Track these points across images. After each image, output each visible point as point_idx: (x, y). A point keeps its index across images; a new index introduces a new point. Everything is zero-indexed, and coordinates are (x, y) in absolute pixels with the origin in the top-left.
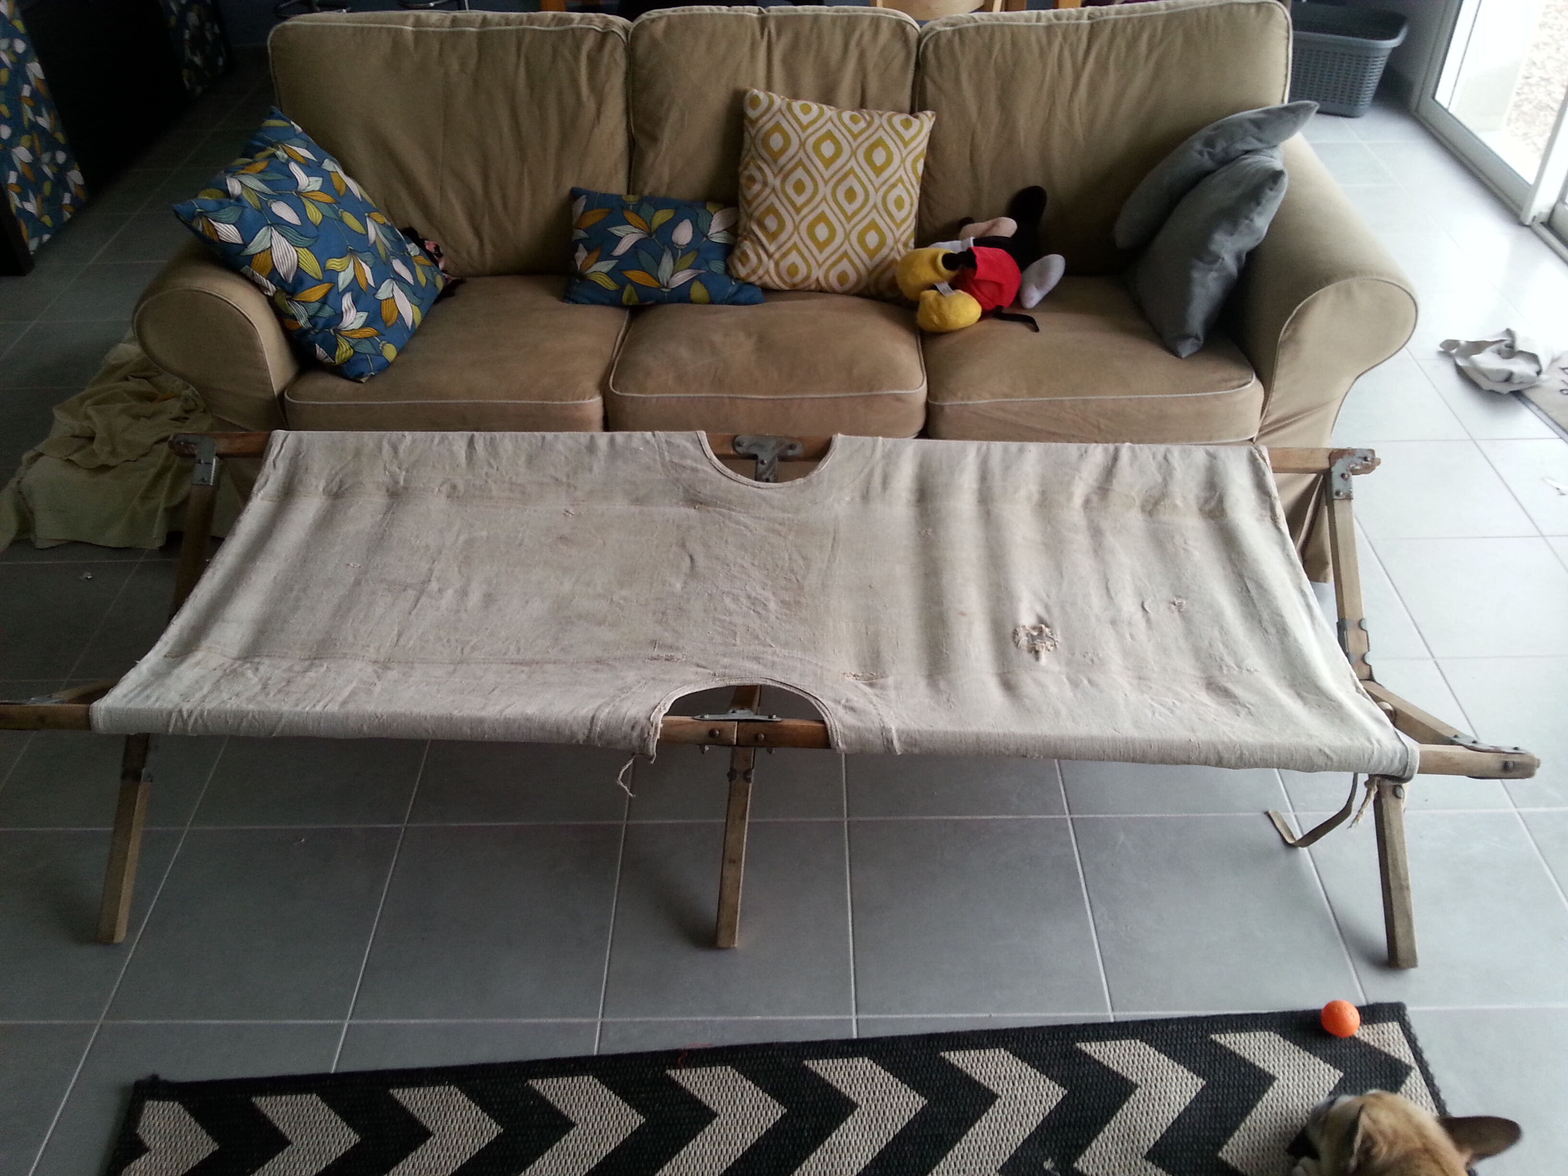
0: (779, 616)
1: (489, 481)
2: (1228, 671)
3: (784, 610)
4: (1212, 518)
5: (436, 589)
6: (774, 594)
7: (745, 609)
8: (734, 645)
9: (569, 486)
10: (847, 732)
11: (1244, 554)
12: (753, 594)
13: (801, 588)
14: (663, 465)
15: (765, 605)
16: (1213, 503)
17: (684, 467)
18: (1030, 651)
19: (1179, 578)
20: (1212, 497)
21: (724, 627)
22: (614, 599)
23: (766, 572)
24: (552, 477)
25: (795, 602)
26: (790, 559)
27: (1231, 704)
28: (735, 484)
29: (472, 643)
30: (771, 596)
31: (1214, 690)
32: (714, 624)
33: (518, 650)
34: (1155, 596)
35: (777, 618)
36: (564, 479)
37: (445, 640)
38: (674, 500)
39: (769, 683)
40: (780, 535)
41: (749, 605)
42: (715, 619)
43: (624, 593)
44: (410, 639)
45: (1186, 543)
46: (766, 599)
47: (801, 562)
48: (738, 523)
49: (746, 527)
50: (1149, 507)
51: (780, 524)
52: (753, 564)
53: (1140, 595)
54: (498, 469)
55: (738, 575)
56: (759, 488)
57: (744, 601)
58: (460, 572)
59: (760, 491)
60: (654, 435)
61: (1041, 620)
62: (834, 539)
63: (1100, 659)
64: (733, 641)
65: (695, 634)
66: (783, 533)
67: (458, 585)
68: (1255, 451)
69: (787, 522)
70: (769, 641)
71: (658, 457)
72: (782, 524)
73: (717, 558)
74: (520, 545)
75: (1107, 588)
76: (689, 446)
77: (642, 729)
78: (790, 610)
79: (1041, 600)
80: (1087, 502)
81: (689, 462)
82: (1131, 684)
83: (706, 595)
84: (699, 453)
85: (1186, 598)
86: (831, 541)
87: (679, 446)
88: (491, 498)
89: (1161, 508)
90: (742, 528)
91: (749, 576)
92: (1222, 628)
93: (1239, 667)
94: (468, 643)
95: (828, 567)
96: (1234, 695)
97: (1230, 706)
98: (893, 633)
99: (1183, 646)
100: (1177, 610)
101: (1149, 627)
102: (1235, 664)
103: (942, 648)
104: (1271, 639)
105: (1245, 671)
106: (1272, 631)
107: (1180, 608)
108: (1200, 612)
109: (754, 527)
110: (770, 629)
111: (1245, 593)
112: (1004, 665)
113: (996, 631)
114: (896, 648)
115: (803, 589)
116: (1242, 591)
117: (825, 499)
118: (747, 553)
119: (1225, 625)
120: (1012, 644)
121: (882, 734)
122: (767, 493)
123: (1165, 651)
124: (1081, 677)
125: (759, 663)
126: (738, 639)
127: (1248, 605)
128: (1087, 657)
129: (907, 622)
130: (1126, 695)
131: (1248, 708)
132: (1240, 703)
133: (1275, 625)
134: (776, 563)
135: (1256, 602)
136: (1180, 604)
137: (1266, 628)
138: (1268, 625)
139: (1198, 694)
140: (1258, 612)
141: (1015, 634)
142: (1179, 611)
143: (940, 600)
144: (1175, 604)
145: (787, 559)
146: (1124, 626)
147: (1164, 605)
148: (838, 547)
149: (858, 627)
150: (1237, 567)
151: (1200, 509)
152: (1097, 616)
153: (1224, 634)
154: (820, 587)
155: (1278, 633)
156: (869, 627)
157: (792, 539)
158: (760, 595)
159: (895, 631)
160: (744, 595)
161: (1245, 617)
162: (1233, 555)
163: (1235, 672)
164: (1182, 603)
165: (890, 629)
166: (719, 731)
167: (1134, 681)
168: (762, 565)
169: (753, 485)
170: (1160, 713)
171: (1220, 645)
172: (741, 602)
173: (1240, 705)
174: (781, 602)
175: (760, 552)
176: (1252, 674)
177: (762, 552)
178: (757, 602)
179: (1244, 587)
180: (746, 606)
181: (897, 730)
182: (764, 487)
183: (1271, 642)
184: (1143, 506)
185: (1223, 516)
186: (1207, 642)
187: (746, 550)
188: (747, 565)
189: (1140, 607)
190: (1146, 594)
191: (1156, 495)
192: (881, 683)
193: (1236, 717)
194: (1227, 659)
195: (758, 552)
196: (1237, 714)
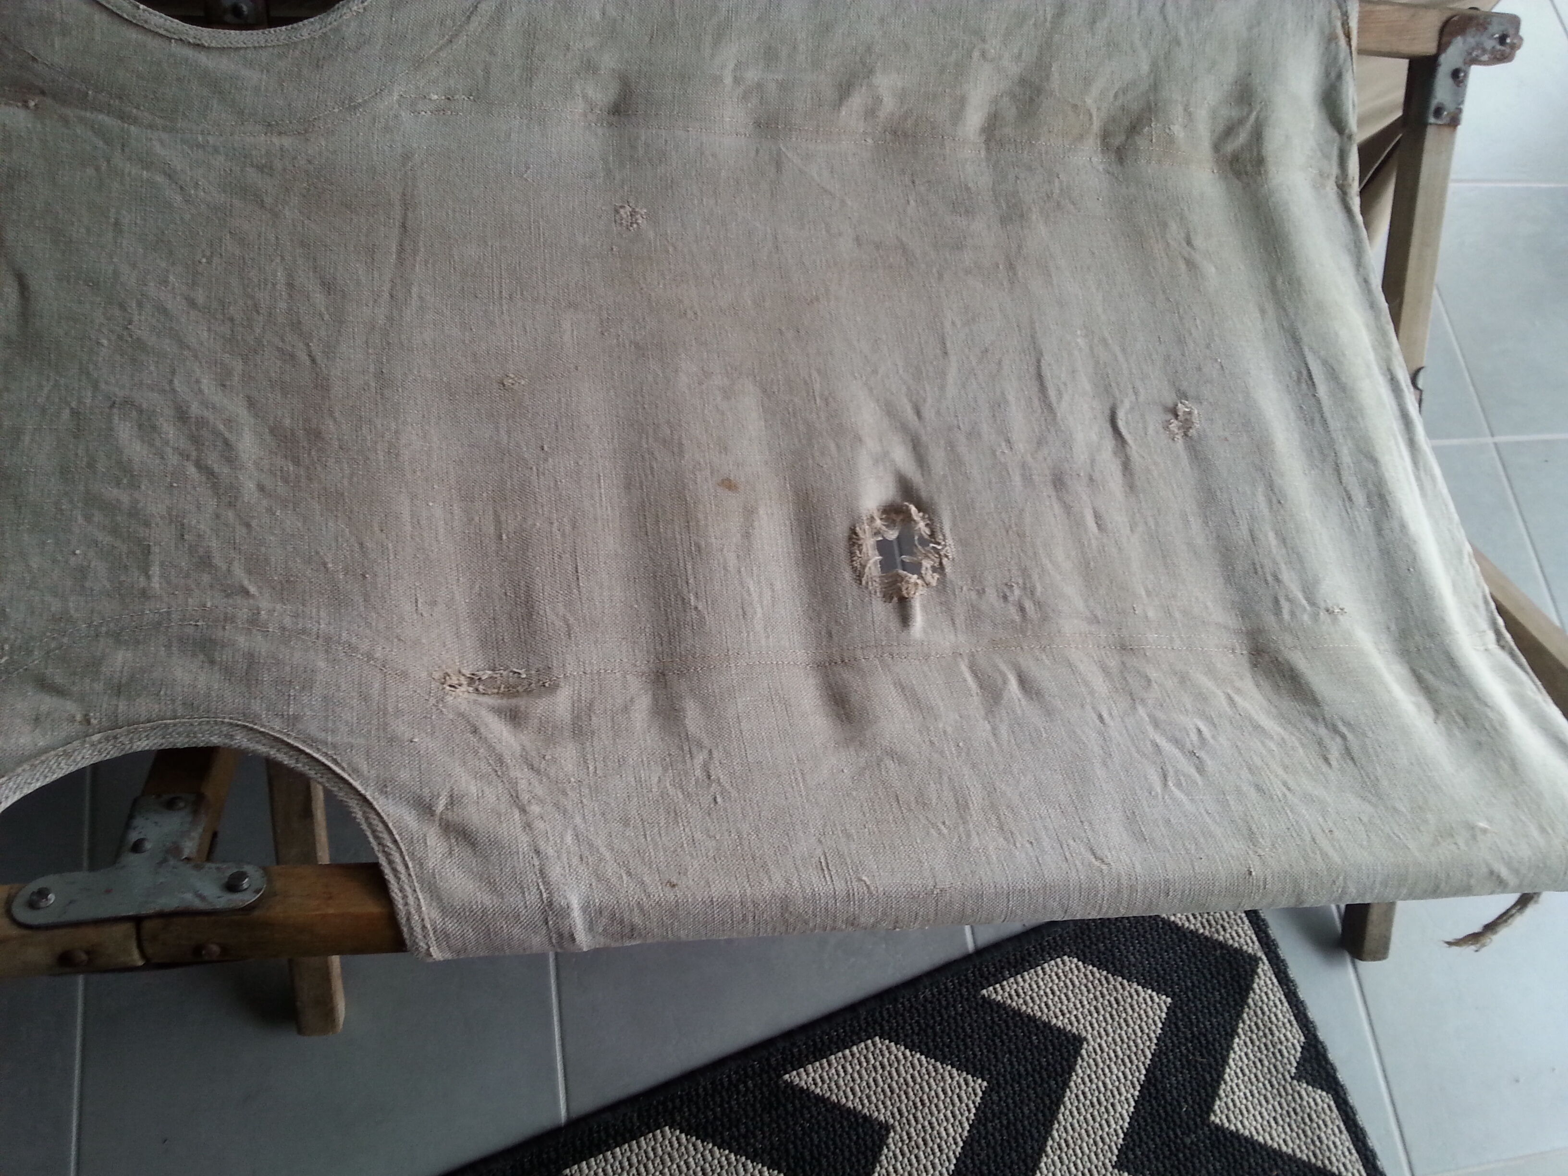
0: (268, 483)
2: (1292, 614)
3: (279, 461)
4: (1238, 174)
6: (251, 403)
7: (173, 459)
8: (144, 594)
10: (451, 926)
11: (1299, 283)
12: (195, 409)
13: (322, 385)
15: (227, 443)
16: (1242, 137)
18: (887, 598)
19: (1181, 342)
20: (1240, 121)
21: (115, 531)
23: (225, 329)
25: (308, 432)
26: (290, 285)
27: (1308, 722)
28: (133, 35)
30: (243, 413)
31: (1268, 674)
32: (88, 518)
34: (1136, 393)
35: (261, 488)
39: (241, 740)
40: (262, 205)
41: (183, 443)
42: (92, 500)
45: (1189, 243)
46: (229, 422)
47: (319, 298)
48: (146, 161)
49: (171, 175)
50: (1119, 140)
51: (260, 168)
52: (192, 303)
53: (1107, 389)
55: (153, 341)
56: (198, 46)
57: (170, 430)
59: (202, 58)
61: (906, 489)
62: (404, 226)
63: (1038, 604)
64: (142, 582)
65: (35, 562)
66: (269, 201)
69: (278, 165)
70: (239, 573)
72: (266, 169)
73: (94, 284)
75: (1039, 376)
78: (297, 462)
79: (904, 428)
80: (994, 118)
82: (1105, 670)
83: (66, 414)
85: (1199, 400)
86: (395, 232)
89: (1141, 142)
90: (159, 179)
91: (182, 344)
92: (1271, 486)
93: (1313, 604)
95: (390, 318)
96: (1312, 692)
97: (1307, 728)
98: (563, 535)
99: (1200, 541)
100: (1181, 432)
101: (1131, 487)
102: (1304, 592)
103: (685, 591)
104: (1359, 519)
105: (1322, 614)
106: (1360, 498)
107: (1187, 426)
108: (1226, 439)
109: (192, 177)
110: (241, 531)
111: (1304, 386)
112: (830, 635)
113: (809, 528)
114: (574, 585)
115: (327, 388)
116: (1299, 379)
117: (378, 94)
118: (173, 264)
119: (1275, 477)
120: (848, 575)
121: (546, 922)
122: (223, 65)
123: (1164, 557)
124: (1003, 667)
125: (212, 662)
126: (155, 570)
127: (1312, 420)
128: (1011, 599)
129: (597, 498)
130: (1100, 717)
131: (1344, 737)
132: (1324, 719)
133: (1364, 484)
134: (252, 297)
135: (1328, 415)
136: (1188, 417)
137: (1349, 488)
138: (1351, 480)
139: (1238, 691)
140: (1332, 443)
141: (854, 544)
142: (1186, 435)
143: (676, 437)
144: (1176, 416)
145: (281, 287)
146: (1079, 488)
147: (1155, 419)
148: (415, 252)
149: (477, 519)
150: (1287, 315)
151: (1216, 147)
152: (1024, 466)
153: (1275, 506)
154: (373, 384)
155: (1370, 504)
156: (503, 518)
157: (293, 220)
158: (214, 408)
159: (568, 528)
160: (169, 412)
161: (1309, 454)
162: (1280, 281)
163: (1306, 617)
164: (1190, 413)
165: (556, 524)
166: (88, 953)
167: (1113, 663)
168: (215, 305)
169: (184, 37)
170: (1177, 772)
171: (1271, 535)
172: (160, 434)
173: (1326, 726)
174: (272, 431)
175: (209, 262)
176: (1335, 620)
177: (216, 260)
178: (204, 432)
179: (1305, 372)
180: (175, 449)
181: (585, 909)
182: (213, 45)
183: (1358, 527)
184: (1105, 136)
185: (1260, 174)
186: (1244, 529)
187: (171, 253)
188: (175, 305)
189: (1108, 425)
190: (1118, 384)
191: (1135, 107)
192: (539, 707)
193: (1324, 768)
194: (1288, 576)
195: (204, 260)
196: (1326, 760)
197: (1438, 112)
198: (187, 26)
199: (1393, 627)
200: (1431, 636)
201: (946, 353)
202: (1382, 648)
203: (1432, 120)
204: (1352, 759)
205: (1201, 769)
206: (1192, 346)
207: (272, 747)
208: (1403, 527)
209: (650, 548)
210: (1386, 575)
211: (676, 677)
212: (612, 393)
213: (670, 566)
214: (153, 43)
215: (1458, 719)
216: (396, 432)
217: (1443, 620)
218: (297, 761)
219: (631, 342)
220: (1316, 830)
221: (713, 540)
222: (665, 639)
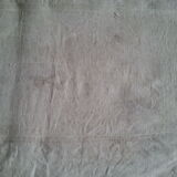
29: (87, 124)
67: (70, 77)
74: (96, 43)
94: (84, 125)
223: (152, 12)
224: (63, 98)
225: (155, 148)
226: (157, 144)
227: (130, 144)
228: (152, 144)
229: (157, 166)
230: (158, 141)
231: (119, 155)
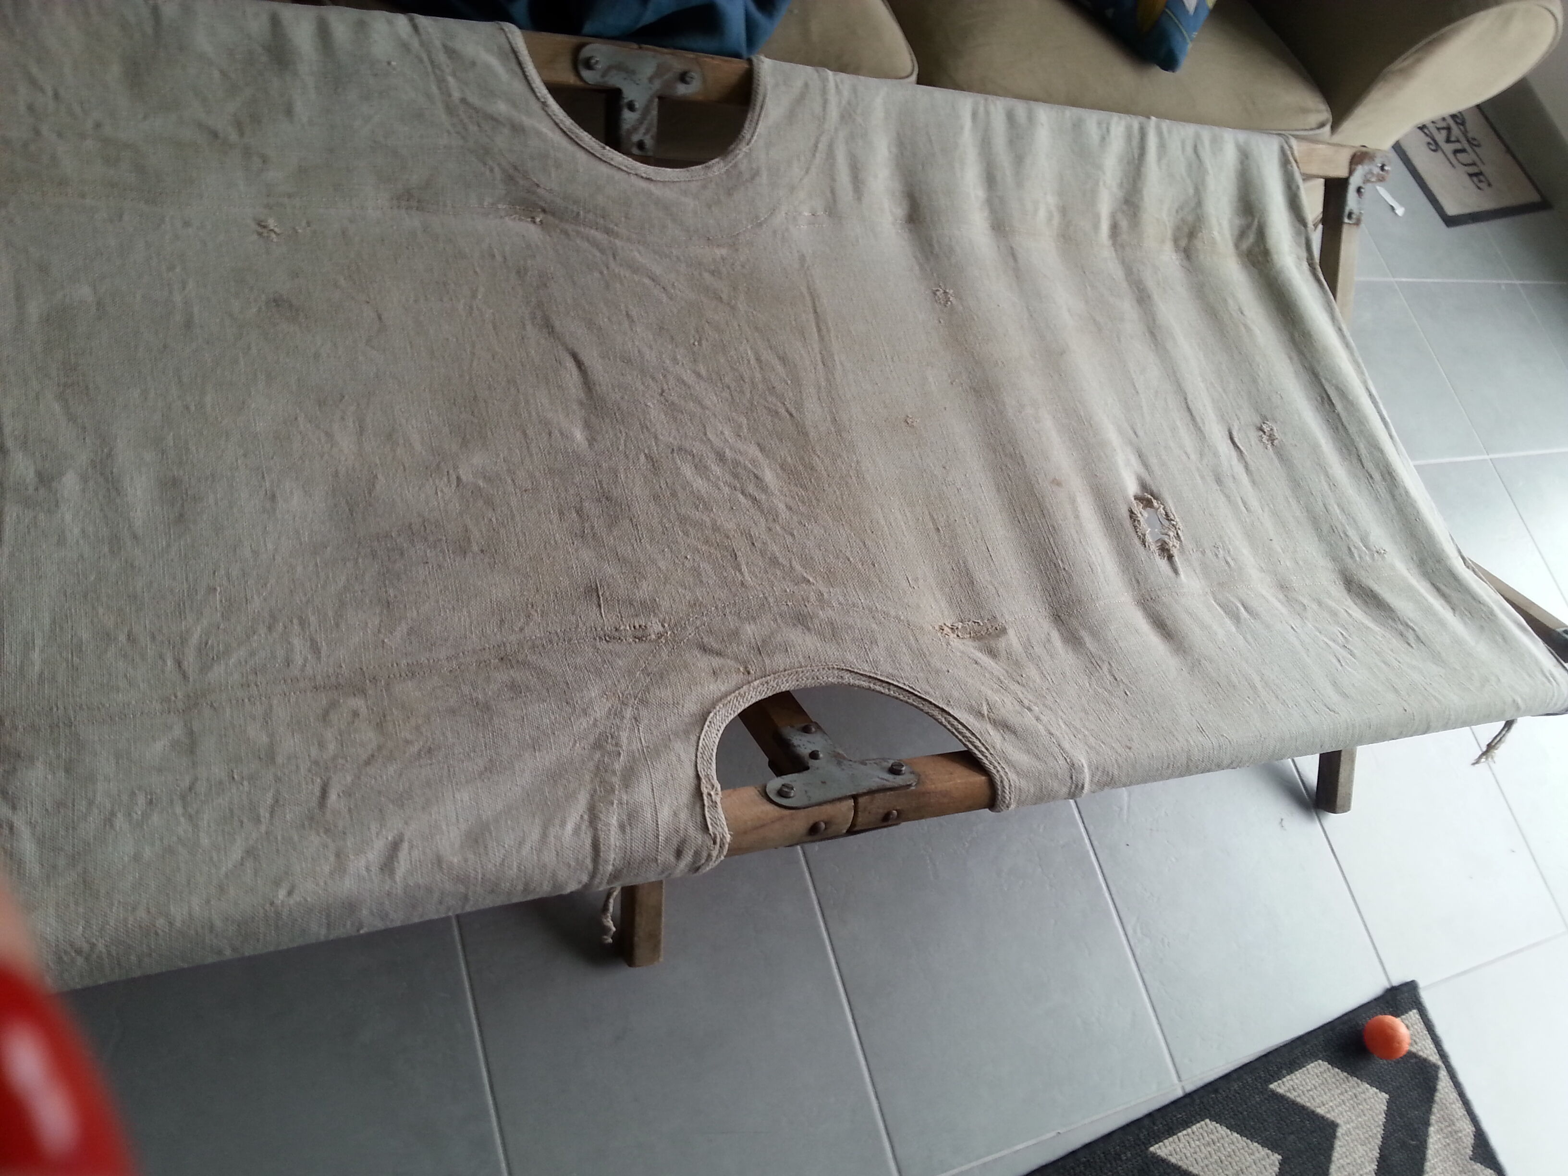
0: (791, 503)
1: (45, 129)
2: (1360, 557)
3: (794, 488)
5: (30, 475)
6: (761, 448)
7: (726, 490)
8: (744, 585)
9: (247, 152)
10: (1023, 784)
11: (1310, 336)
12: (728, 453)
13: (802, 432)
14: (450, 110)
15: (756, 476)
17: (494, 120)
18: (1163, 556)
19: (1254, 381)
20: (1249, 226)
21: (707, 541)
22: (464, 478)
23: (728, 395)
24: (200, 125)
25: (804, 466)
26: (759, 360)
27: (1391, 622)
29: (194, 640)
30: (760, 456)
31: (1358, 595)
32: (686, 533)
33: (315, 649)
34: (1238, 419)
35: (790, 508)
36: (233, 136)
37: (122, 638)
38: (487, 201)
39: (848, 679)
40: (722, 301)
41: (728, 478)
42: (682, 521)
43: (478, 459)
44: (28, 646)
45: (1241, 312)
46: (753, 462)
47: (779, 368)
48: (635, 268)
49: (654, 279)
50: (1183, 243)
51: (712, 273)
52: (699, 375)
53: (1223, 417)
54: (56, 96)
55: (681, 403)
56: (649, 179)
57: (716, 469)
58: (72, 418)
59: (652, 187)
60: (415, 28)
61: (1144, 484)
62: (816, 312)
63: (1234, 559)
64: (739, 577)
65: (661, 564)
66: (725, 297)
67: (83, 458)
68: (1286, 147)
69: (724, 270)
70: (798, 568)
71: (434, 89)
72: (716, 273)
73: (628, 361)
74: (188, 324)
75: (1189, 409)
76: (494, 62)
77: (697, 854)
78: (803, 487)
79: (1131, 443)
80: (1115, 228)
81: (501, 107)
82: (1280, 600)
83: (642, 458)
84: (519, 86)
85: (1275, 420)
86: (811, 316)
87: (473, 64)
88: (63, 182)
89: (1198, 244)
90: (647, 281)
91: (703, 406)
92: (1327, 475)
93: (1369, 549)
94: (184, 641)
95: (828, 380)
96: (1389, 606)
97: (1391, 626)
98: (973, 527)
99: (1298, 514)
100: (1270, 442)
101: (1254, 482)
102: (1362, 542)
103: (1055, 558)
104: (1379, 490)
105: (1376, 555)
106: (1377, 476)
107: (1272, 439)
108: (1296, 446)
109: (669, 280)
110: (789, 539)
111: (1327, 406)
112: (1138, 582)
113: (1105, 512)
114: (990, 560)
115: (806, 434)
116: (1322, 401)
117: (773, 211)
118: (677, 346)
119: (1328, 470)
120: (1137, 542)
121: (1071, 778)
122: (668, 194)
123: (1284, 527)
124: (1232, 599)
125: (809, 629)
126: (744, 568)
127: (1337, 429)
128: (1219, 556)
129: (984, 500)
130: (1292, 628)
131: (1413, 630)
132: (1399, 620)
133: (1377, 466)
134: (737, 370)
135: (1346, 423)
136: (1271, 432)
137: (1369, 471)
138: (1369, 466)
139: (1349, 607)
140: (1352, 441)
141: (1134, 521)
142: (1273, 444)
143: (1017, 452)
144: (1264, 433)
145: (753, 362)
146: (1229, 482)
147: (1254, 435)
148: (828, 331)
149: (921, 518)
150: (1306, 358)
151: (1237, 246)
152: (1198, 469)
153: (1333, 487)
154: (832, 429)
155: (1384, 479)
156: (936, 517)
157: (745, 311)
158: (740, 452)
159: (975, 523)
160: (712, 456)
161: (1340, 450)
162: (1296, 335)
163: (1368, 558)
164: (1272, 430)
165: (967, 519)
166: (826, 824)
167: (1281, 596)
168: (714, 376)
169: (639, 172)
170: (1343, 657)
171: (1336, 507)
172: (711, 472)
173: (1402, 624)
174: (781, 467)
175: (700, 344)
176: (1383, 558)
177: (704, 342)
178: (739, 470)
179: (1325, 396)
180: (725, 483)
181: (1090, 767)
182: (658, 179)
183: (1380, 496)
184: (1176, 240)
185: (1268, 261)
186: (1321, 504)
187: (672, 338)
188: (689, 377)
189: (1229, 441)
190: (1227, 413)
191: (1190, 218)
192: (1002, 644)
193: (1410, 649)
194: (1351, 532)
195: (696, 343)
196: (1409, 644)
197: (1350, 216)
198: (639, 164)
199: (1415, 558)
200: (1439, 562)
201: (1137, 392)
202: (1412, 572)
203: (1346, 220)
204: (1422, 642)
205: (1352, 654)
206: (1261, 383)
207: (870, 682)
208: (1407, 492)
209: (1024, 532)
210: (1404, 525)
211: (1067, 617)
212: (970, 425)
213: (1040, 542)
214: (618, 175)
215: (1467, 613)
216: (858, 462)
217: (1443, 550)
218: (889, 689)
219: (970, 387)
220: (1423, 683)
221: (1061, 522)
222: (1052, 593)
223: (412, 221)
224: (61, 541)
225: (514, 687)
226: (518, 675)
227: (408, 690)
228: (502, 676)
229: (535, 746)
230: (525, 664)
231: (368, 736)
